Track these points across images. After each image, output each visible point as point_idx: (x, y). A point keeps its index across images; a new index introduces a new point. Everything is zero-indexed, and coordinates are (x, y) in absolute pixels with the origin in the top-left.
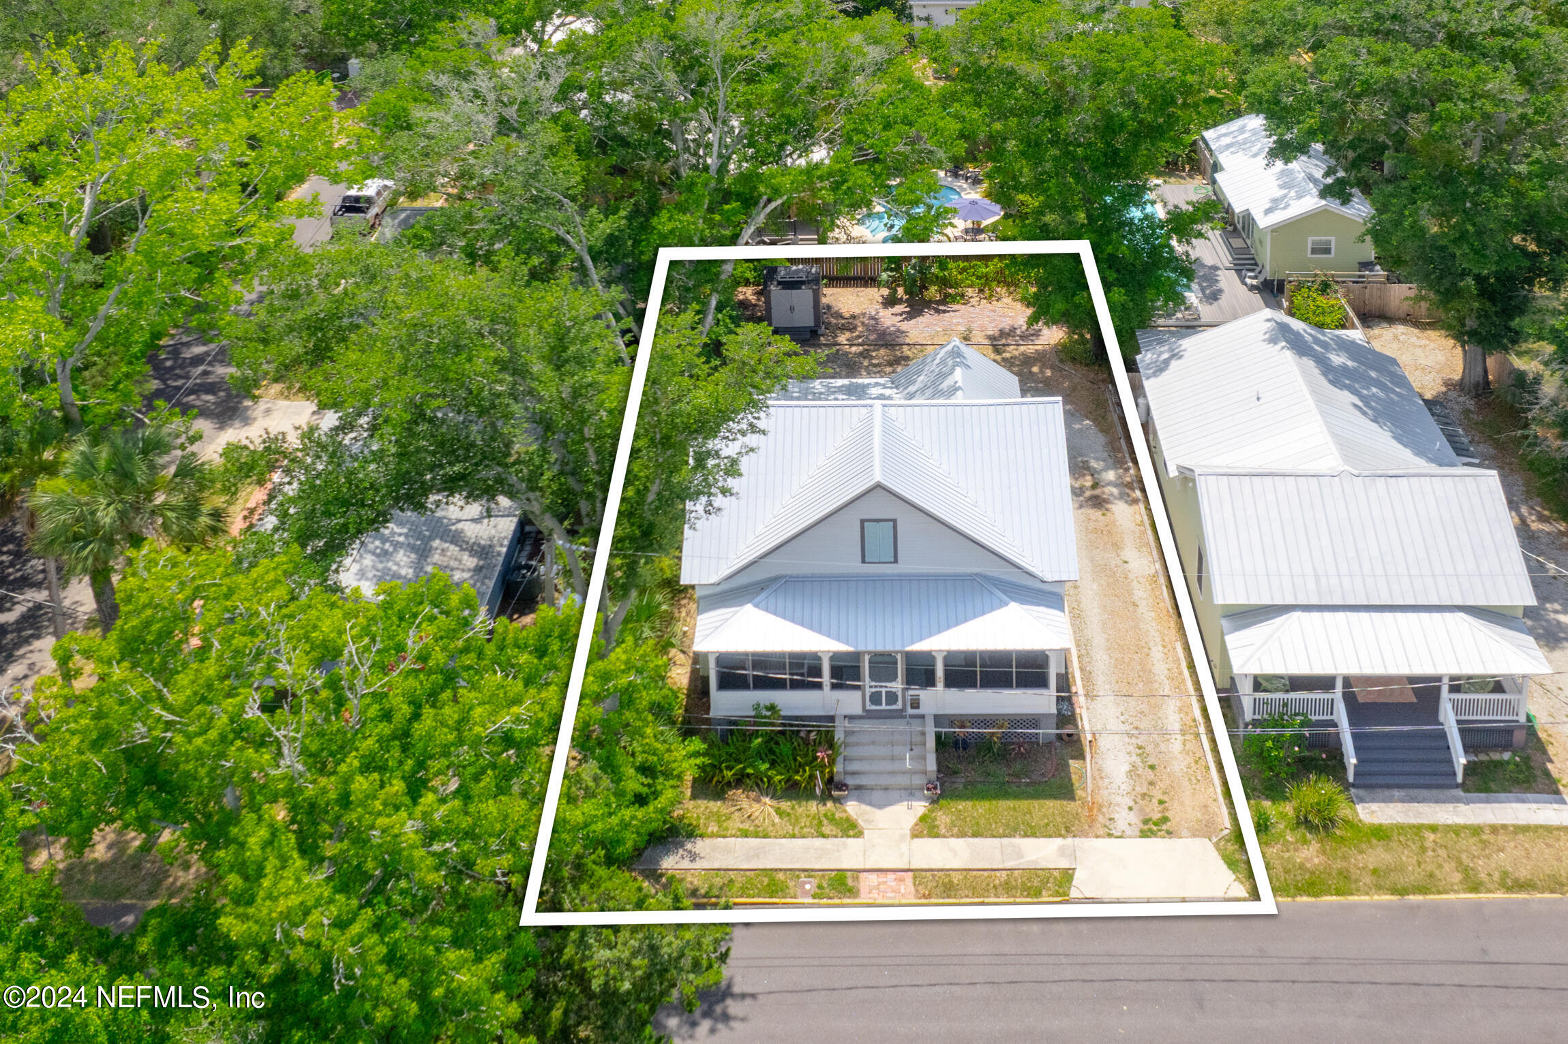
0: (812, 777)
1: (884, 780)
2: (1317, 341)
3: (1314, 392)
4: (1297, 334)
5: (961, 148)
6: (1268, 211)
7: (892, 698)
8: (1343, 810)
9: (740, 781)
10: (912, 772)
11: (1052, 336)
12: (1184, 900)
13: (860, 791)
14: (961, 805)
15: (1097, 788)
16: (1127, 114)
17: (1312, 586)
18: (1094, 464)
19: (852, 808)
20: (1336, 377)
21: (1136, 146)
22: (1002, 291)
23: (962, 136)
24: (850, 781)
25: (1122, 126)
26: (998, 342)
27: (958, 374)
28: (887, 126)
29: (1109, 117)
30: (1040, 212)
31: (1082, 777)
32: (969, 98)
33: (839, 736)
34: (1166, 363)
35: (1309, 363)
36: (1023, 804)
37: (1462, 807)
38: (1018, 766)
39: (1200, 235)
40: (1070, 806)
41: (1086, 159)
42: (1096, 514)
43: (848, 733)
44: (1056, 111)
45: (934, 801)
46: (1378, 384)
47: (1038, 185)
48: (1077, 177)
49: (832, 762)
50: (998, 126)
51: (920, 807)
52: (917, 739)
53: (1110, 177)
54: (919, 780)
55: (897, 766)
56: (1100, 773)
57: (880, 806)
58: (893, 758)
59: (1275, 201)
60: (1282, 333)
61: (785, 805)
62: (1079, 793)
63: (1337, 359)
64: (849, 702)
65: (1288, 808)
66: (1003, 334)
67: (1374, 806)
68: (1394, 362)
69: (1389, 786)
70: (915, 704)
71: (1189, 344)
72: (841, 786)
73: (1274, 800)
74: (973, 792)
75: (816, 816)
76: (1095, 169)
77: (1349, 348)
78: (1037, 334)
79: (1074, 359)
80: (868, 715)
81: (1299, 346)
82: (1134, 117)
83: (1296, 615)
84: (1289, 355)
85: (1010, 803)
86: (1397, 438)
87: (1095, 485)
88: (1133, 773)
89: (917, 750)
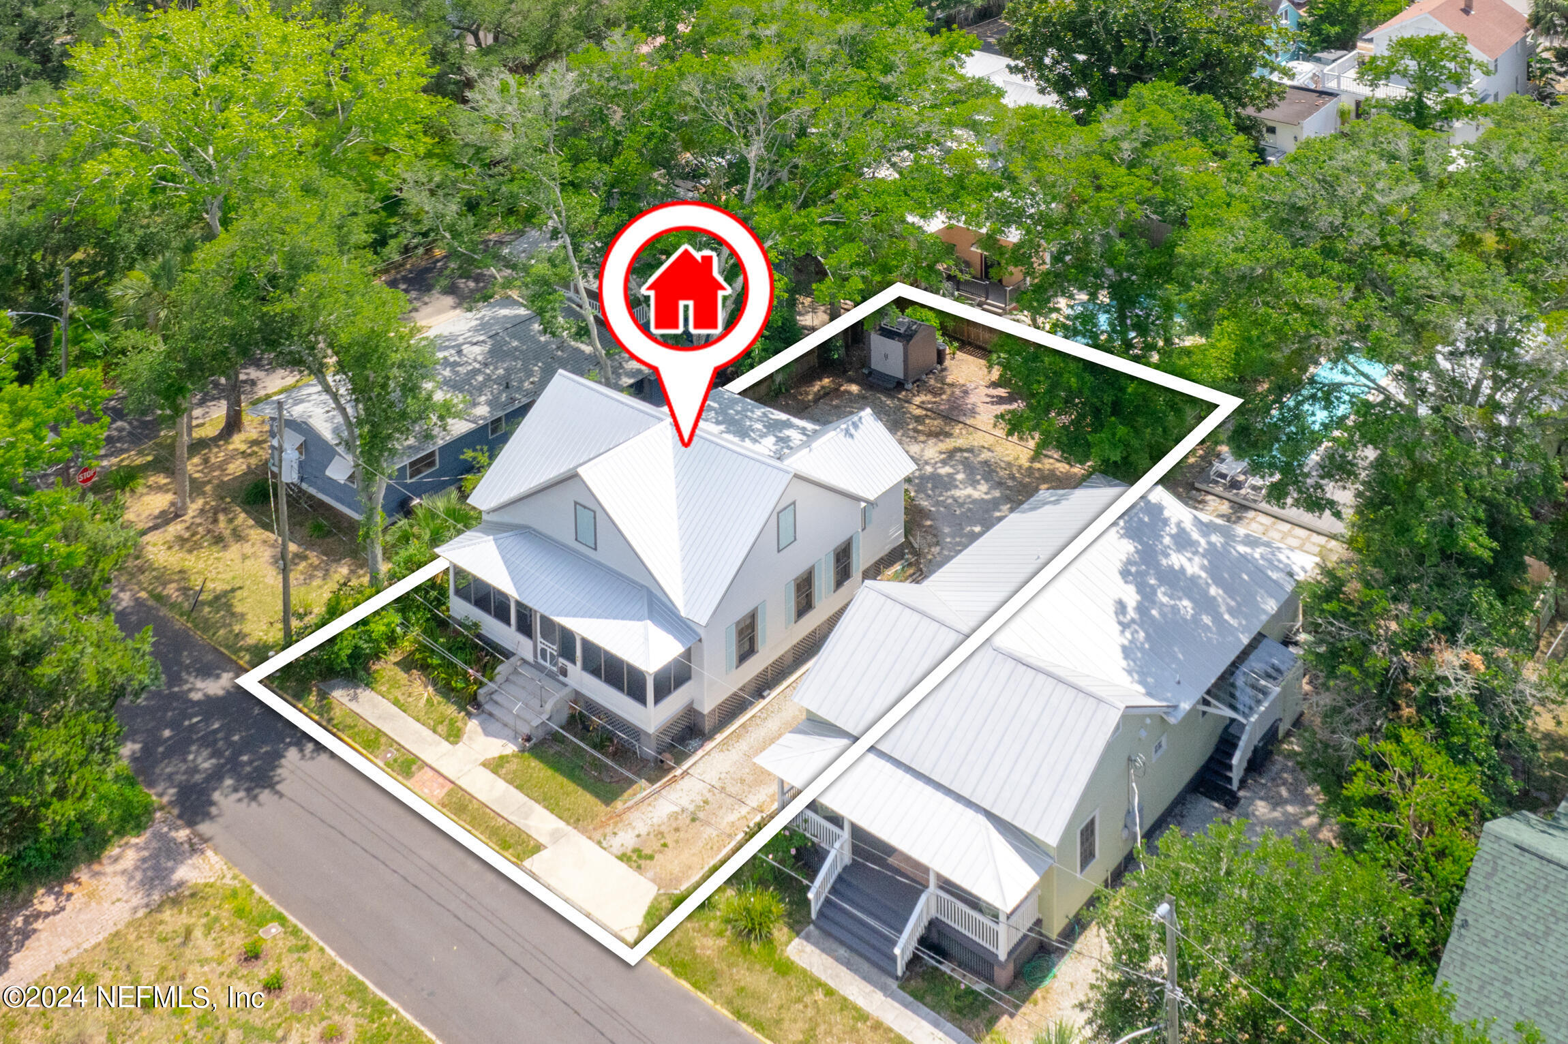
1: (507, 719)
2: (1180, 536)
4: (1160, 520)
7: (553, 659)
8: (780, 932)
9: (422, 666)
12: (588, 916)
13: (486, 717)
14: (535, 763)
15: (633, 808)
19: (470, 724)
20: (1144, 572)
24: (487, 707)
31: (635, 794)
33: (502, 668)
34: (1046, 504)
35: (1125, 548)
36: (571, 786)
40: (600, 807)
43: (515, 672)
45: (522, 750)
46: (1204, 601)
49: (485, 684)
51: (511, 749)
52: (547, 699)
54: (525, 730)
56: (653, 800)
60: (1140, 512)
61: (438, 699)
62: (617, 803)
64: (523, 647)
67: (809, 948)
69: (842, 943)
70: (564, 672)
71: (1079, 495)
72: (478, 706)
75: (445, 717)
80: (533, 665)
81: (1140, 530)
85: (565, 781)
88: (676, 814)
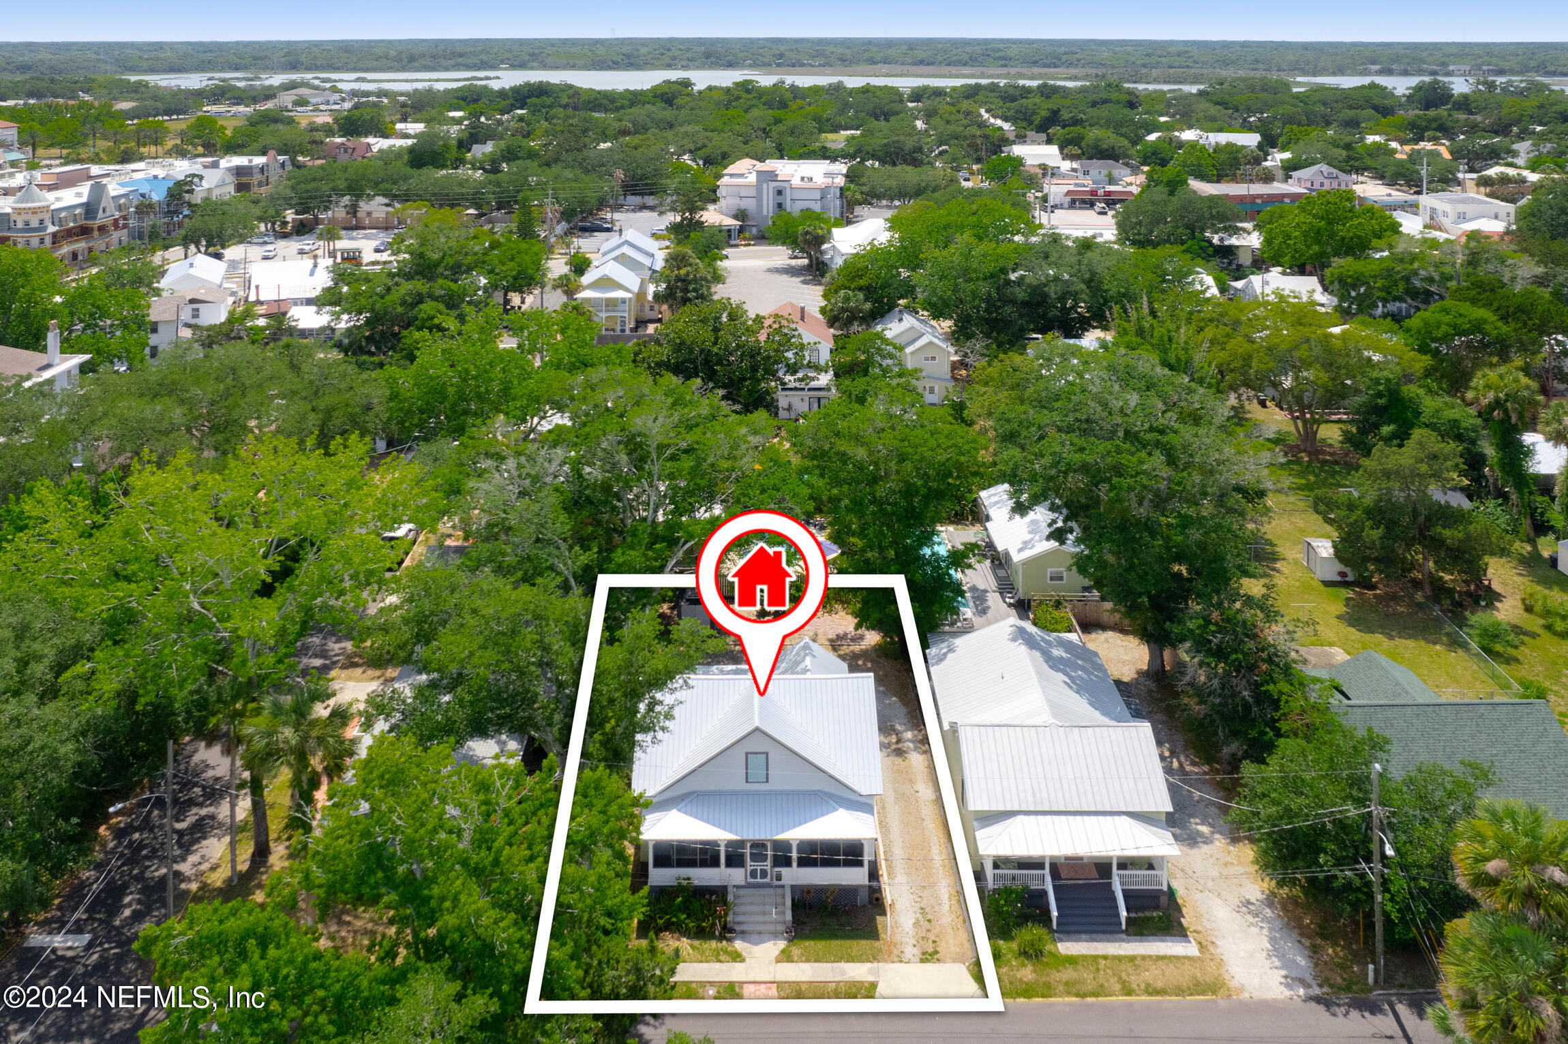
0: (714, 924)
1: (759, 928)
2: (1043, 640)
3: (1039, 673)
4: (1030, 635)
5: (811, 505)
6: (1020, 550)
7: (764, 874)
8: (1049, 947)
9: (668, 927)
10: (776, 922)
11: (872, 638)
13: (743, 935)
14: (807, 943)
15: (894, 933)
16: (920, 483)
17: (1030, 798)
18: (898, 727)
19: (739, 945)
20: (1054, 664)
21: (927, 505)
22: (838, 607)
23: (811, 497)
24: (737, 928)
25: (917, 491)
26: (835, 644)
27: (808, 660)
28: (763, 491)
29: (908, 485)
30: (863, 551)
31: (885, 926)
32: (817, 472)
33: (730, 898)
34: (945, 655)
35: (1037, 654)
36: (847, 943)
37: (1124, 945)
38: (844, 919)
39: (970, 566)
40: (876, 944)
41: (893, 513)
42: (898, 760)
43: (736, 897)
44: (874, 480)
45: (790, 940)
46: (1083, 668)
47: (862, 533)
48: (888, 527)
49: (726, 914)
50: (835, 491)
51: (782, 944)
52: (780, 900)
53: (910, 526)
54: (781, 928)
55: (767, 918)
56: (896, 925)
57: (756, 944)
58: (764, 913)
59: (1025, 543)
60: (1021, 634)
61: (696, 943)
62: (882, 936)
63: (1057, 652)
64: (736, 876)
65: (1014, 945)
66: (839, 637)
67: (1069, 944)
68: (1096, 654)
69: (1080, 932)
70: (779, 878)
71: (960, 642)
72: (731, 931)
73: (1004, 939)
74: (814, 935)
75: (716, 950)
76: (899, 521)
77: (1068, 646)
78: (862, 637)
79: (886, 656)
80: (749, 886)
81: (1031, 643)
82: (926, 485)
83: (1020, 818)
84: (1024, 648)
85: (839, 942)
86: (1091, 704)
87: (899, 741)
88: (916, 924)
89: (780, 908)
